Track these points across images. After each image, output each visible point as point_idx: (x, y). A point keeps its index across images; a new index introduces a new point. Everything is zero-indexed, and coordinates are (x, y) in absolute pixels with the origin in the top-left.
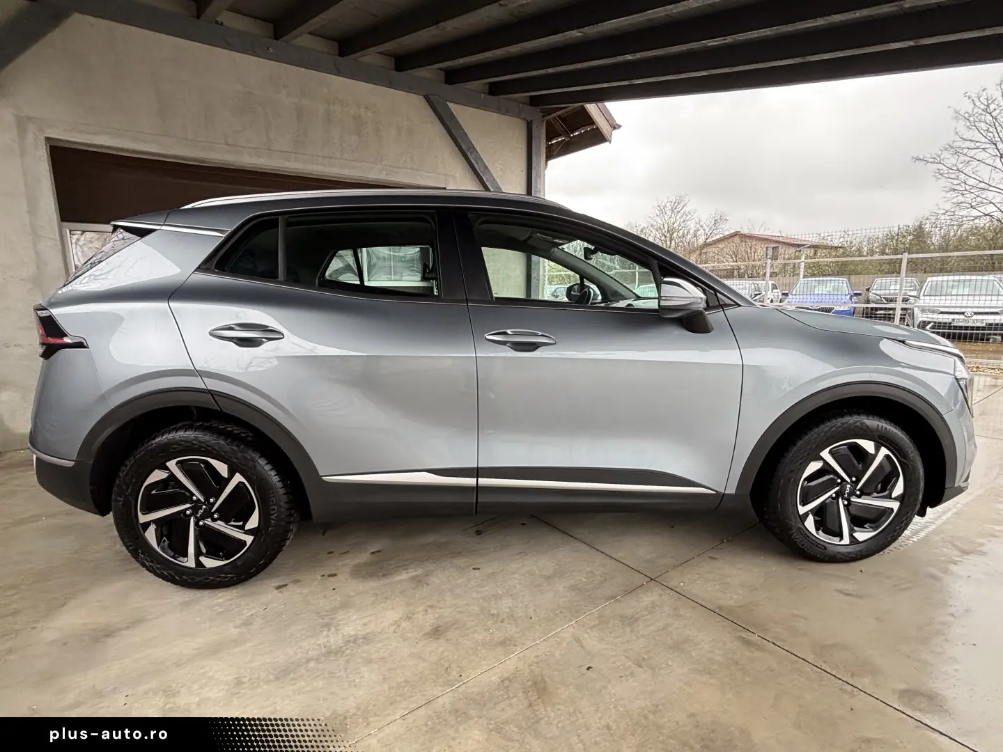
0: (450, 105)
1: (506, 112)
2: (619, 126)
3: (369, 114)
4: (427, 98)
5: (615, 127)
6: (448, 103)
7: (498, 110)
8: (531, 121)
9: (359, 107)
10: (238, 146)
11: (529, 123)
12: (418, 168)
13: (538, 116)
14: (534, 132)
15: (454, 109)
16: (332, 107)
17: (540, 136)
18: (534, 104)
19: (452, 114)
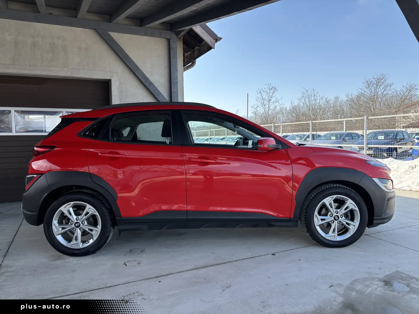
0: (111, 33)
1: (152, 35)
2: (221, 38)
3: (60, 41)
4: (95, 29)
5: (217, 39)
7: (145, 34)
8: (170, 39)
9: (53, 38)
11: (169, 41)
12: (92, 69)
13: (174, 36)
14: (172, 45)
15: (115, 35)
16: (36, 39)
17: (176, 48)
18: (171, 30)
19: (113, 38)
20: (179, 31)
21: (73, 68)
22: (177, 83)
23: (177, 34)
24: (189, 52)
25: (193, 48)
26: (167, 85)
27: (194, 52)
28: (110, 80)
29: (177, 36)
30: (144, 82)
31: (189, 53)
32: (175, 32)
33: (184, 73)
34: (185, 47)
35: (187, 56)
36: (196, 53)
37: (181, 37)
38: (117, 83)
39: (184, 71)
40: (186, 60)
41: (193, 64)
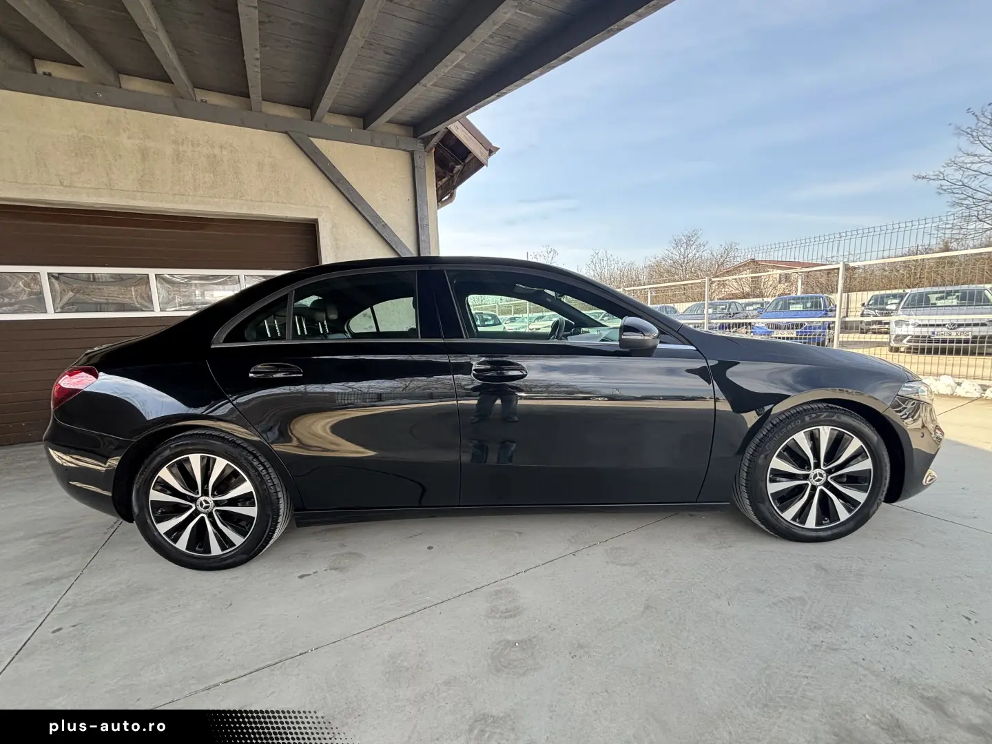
0: (314, 140)
1: (382, 145)
2: (497, 149)
3: (224, 152)
4: (286, 133)
5: (491, 151)
6: (311, 139)
7: (372, 144)
8: (413, 151)
9: (212, 147)
10: (75, 187)
11: (412, 154)
12: (285, 201)
13: (420, 146)
14: (417, 162)
15: (321, 144)
16: (181, 148)
17: (424, 166)
18: (415, 136)
19: (317, 148)
20: (428, 137)
21: (251, 200)
22: (428, 225)
23: (426, 141)
24: (444, 177)
25: (452, 171)
26: (412, 228)
27: (452, 176)
28: (316, 221)
29: (425, 147)
30: (373, 223)
31: (444, 180)
32: (423, 139)
33: (438, 211)
34: (438, 168)
35: (441, 186)
36: (456, 178)
37: (431, 149)
38: (329, 225)
39: (438, 209)
40: (440, 192)
41: (452, 196)
